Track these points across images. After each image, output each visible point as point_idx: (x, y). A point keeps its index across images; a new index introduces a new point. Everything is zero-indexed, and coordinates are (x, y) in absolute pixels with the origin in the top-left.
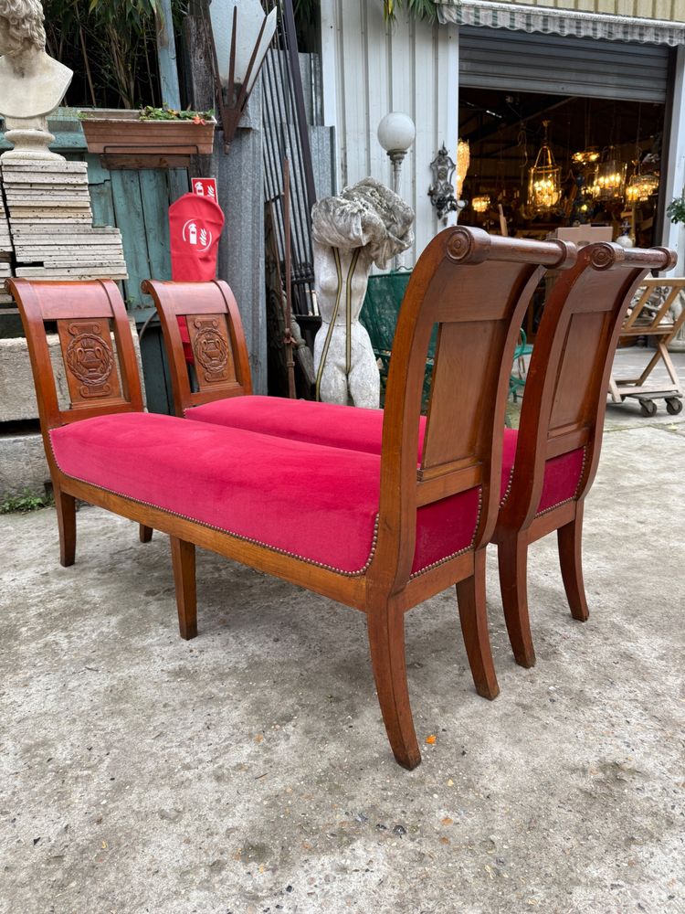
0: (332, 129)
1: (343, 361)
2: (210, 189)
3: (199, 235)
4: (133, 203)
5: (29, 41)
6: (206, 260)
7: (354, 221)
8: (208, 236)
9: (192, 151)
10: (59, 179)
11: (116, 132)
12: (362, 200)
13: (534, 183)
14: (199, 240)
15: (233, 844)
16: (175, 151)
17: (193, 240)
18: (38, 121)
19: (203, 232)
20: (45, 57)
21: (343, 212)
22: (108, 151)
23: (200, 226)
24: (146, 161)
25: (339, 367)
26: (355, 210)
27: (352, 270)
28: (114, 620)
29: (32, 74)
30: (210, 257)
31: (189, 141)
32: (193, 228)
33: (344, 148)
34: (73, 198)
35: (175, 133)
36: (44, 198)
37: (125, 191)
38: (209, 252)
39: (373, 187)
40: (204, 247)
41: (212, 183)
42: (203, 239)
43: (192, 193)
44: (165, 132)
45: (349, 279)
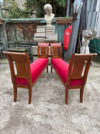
0: (97, 12)
1: (84, 52)
2: (71, 27)
4: (61, 28)
5: (50, 12)
6: (68, 37)
7: (87, 34)
11: (59, 21)
12: (90, 30)
15: (47, 100)
17: (67, 34)
20: (52, 14)
21: (86, 32)
22: (58, 23)
23: (68, 32)
24: (63, 24)
25: (83, 52)
26: (88, 32)
27: (87, 39)
28: (46, 79)
29: (50, 16)
32: (67, 33)
33: (98, 15)
34: (52, 30)
36: (50, 30)
37: (60, 27)
38: (69, 36)
41: (71, 26)
42: (68, 34)
43: (68, 27)
44: (65, 21)
45: (86, 41)
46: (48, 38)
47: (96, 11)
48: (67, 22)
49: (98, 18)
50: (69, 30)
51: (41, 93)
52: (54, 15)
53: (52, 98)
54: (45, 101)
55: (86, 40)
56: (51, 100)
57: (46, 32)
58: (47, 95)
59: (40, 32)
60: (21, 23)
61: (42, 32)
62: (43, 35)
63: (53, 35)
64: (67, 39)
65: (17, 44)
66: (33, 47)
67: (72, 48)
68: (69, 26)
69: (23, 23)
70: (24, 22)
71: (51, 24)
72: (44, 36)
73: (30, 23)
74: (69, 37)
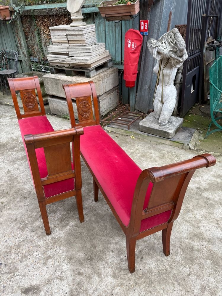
1: (160, 99)
2: (146, 24)
3: (131, 44)
6: (133, 53)
8: (135, 45)
9: (129, 14)
10: (77, 33)
11: (107, 10)
12: (165, 40)
14: (131, 46)
16: (124, 15)
17: (129, 46)
18: (76, 14)
19: (133, 43)
21: (151, 46)
22: (106, 16)
23: (132, 41)
25: (159, 101)
27: (165, 66)
30: (135, 52)
31: (128, 11)
32: (130, 42)
34: (81, 38)
35: (123, 8)
36: (75, 38)
38: (135, 50)
39: (174, 33)
40: (133, 48)
41: (147, 22)
42: (133, 46)
44: (120, 9)
46: (73, 57)
48: (125, 11)
50: (134, 35)
57: (68, 41)
59: (59, 42)
61: (62, 43)
62: (63, 49)
63: (82, 51)
64: (130, 59)
66: (43, 78)
67: (148, 83)
69: (50, 16)
70: (50, 13)
72: (65, 51)
74: (137, 55)
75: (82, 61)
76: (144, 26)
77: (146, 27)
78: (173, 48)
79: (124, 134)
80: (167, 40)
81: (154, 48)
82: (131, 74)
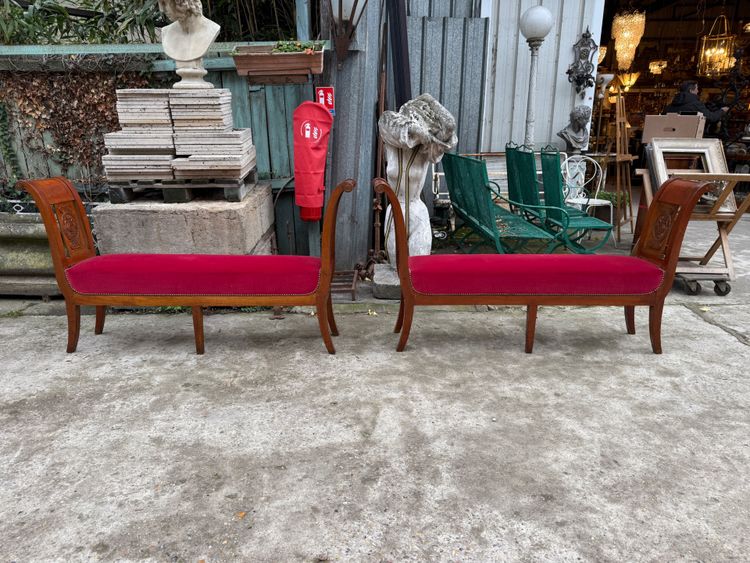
0: (487, 19)
2: (329, 95)
3: (312, 132)
4: (279, 104)
5: (190, 11)
6: (317, 148)
7: (402, 131)
8: (319, 132)
9: (307, 72)
10: (203, 102)
11: (255, 62)
12: (415, 113)
13: (706, 50)
14: (312, 135)
15: (95, 541)
16: (295, 73)
17: (308, 134)
18: (194, 63)
19: (316, 129)
20: (204, 19)
21: (395, 123)
22: (251, 74)
23: (313, 125)
24: (276, 80)
26: (403, 123)
27: (411, 162)
29: (193, 31)
30: (320, 146)
31: (305, 66)
32: (308, 126)
33: (496, 36)
34: (212, 114)
35: (295, 60)
36: (194, 114)
37: (274, 95)
38: (320, 143)
40: (316, 140)
41: (330, 91)
42: (315, 134)
43: (316, 98)
44: (288, 60)
45: (408, 169)
46: (187, 156)
47: (483, 16)
48: (298, 66)
49: (495, 51)
51: (73, 498)
52: (214, 28)
53: (134, 523)
54: (80, 549)
55: (404, 169)
56: (122, 537)
57: (172, 120)
58: (113, 507)
59: (141, 125)
60: (34, 74)
61: (151, 125)
62: (161, 139)
63: (217, 141)
64: (311, 162)
65: (19, 198)
66: (96, 212)
67: (348, 211)
68: (321, 93)
69: (52, 74)
70: (53, 68)
71: (206, 78)
72: (166, 143)
73: (92, 74)
74: (323, 152)
75: (224, 163)
76: (326, 97)
77: (330, 100)
78: (432, 126)
79: (349, 311)
80: (418, 112)
81: (401, 126)
82: (316, 193)
